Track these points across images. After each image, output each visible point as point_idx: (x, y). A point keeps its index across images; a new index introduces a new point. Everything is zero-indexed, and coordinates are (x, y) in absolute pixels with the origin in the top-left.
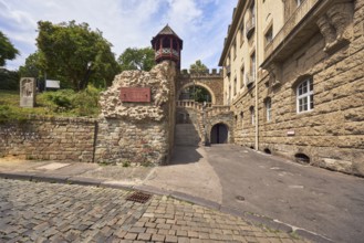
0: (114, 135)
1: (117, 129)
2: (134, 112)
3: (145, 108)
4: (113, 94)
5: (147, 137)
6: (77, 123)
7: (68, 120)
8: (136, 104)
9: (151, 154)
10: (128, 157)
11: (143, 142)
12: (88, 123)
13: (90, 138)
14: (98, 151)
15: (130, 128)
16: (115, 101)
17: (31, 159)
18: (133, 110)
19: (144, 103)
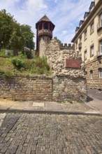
0: (62, 86)
1: (63, 82)
2: (72, 73)
3: (77, 71)
4: (60, 63)
5: (79, 87)
6: (42, 79)
7: (37, 77)
8: (73, 68)
9: (82, 96)
10: (70, 98)
11: (77, 89)
12: (48, 79)
13: (49, 87)
14: (54, 95)
15: (70, 82)
16: (61, 67)
17: (16, 100)
18: (72, 71)
19: (77, 68)
